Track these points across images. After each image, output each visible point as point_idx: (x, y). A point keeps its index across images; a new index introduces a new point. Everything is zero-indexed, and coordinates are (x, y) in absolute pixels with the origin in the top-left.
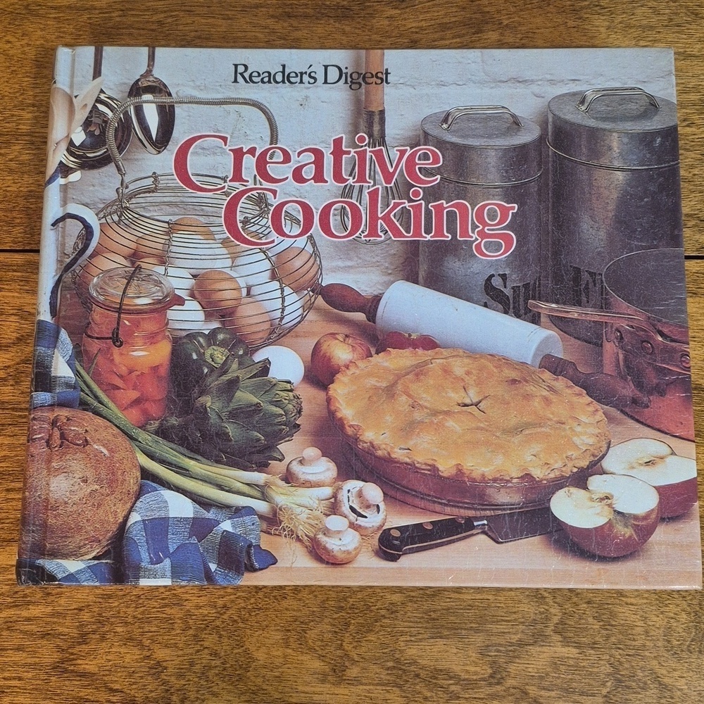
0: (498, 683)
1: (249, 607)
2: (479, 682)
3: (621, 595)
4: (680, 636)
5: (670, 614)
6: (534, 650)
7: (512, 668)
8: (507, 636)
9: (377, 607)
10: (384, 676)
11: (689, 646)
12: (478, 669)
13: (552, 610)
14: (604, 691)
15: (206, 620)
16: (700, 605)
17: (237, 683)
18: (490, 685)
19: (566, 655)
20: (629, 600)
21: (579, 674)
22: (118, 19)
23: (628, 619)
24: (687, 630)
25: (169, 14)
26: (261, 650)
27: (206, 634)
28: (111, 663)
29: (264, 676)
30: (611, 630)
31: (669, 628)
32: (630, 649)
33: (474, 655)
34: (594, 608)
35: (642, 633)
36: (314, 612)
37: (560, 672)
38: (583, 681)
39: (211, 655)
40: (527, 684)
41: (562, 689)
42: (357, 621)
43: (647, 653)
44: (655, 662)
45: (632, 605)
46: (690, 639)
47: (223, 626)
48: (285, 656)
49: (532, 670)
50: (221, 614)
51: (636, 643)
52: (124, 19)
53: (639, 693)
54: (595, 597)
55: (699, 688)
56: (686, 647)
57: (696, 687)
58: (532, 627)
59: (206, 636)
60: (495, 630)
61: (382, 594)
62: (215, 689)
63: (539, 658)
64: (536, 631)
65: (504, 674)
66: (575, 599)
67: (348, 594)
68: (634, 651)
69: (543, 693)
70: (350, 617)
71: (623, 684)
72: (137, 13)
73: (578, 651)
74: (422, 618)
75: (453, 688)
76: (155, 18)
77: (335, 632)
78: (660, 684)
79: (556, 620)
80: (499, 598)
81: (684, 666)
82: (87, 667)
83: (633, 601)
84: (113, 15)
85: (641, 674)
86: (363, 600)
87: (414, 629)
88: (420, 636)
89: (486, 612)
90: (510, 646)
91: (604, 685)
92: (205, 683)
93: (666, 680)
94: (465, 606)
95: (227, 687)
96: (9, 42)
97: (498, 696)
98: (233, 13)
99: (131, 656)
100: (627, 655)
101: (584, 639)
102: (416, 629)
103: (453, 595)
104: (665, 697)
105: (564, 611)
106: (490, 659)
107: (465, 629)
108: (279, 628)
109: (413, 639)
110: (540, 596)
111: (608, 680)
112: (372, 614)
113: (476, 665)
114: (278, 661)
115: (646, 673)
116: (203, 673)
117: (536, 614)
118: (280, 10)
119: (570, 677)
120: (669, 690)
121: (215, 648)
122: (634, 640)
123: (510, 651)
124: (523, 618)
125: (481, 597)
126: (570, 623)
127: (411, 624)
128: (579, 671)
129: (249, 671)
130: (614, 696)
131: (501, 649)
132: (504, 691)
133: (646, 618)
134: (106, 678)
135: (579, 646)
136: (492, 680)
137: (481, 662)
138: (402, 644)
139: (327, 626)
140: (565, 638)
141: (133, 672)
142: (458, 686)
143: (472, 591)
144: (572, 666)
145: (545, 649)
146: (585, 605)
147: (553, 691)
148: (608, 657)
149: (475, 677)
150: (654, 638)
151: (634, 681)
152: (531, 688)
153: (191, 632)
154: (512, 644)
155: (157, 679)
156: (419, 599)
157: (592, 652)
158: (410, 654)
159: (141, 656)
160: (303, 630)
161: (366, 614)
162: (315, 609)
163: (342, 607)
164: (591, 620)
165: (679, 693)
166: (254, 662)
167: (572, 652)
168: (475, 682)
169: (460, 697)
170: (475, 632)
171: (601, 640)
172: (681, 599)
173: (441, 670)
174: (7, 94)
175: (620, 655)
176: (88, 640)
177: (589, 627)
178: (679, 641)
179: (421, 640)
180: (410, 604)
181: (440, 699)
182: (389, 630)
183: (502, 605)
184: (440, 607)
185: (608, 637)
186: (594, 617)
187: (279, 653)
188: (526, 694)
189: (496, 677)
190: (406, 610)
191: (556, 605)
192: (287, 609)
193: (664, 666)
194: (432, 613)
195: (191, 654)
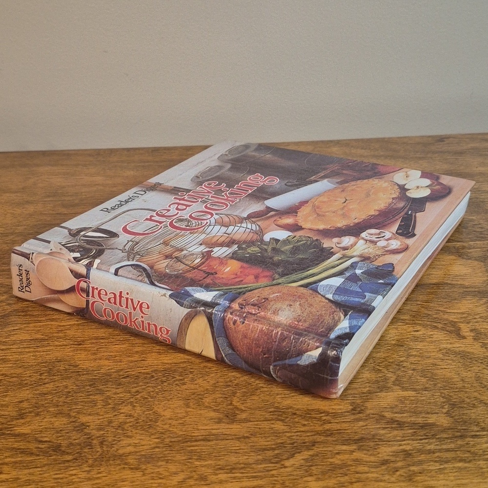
0: (359, 413)
7: (368, 405)
10: (267, 416)
14: (445, 411)
18: (354, 414)
20: (443, 367)
42: (242, 391)
43: (467, 390)
53: (472, 410)
65: (363, 408)
67: (233, 379)
69: (396, 415)
73: (415, 393)
75: (324, 418)
82: (22, 431)
106: (349, 401)
132: (366, 416)
135: (415, 390)
138: (279, 399)
140: (403, 387)
147: (404, 413)
148: (439, 394)
149: (340, 411)
151: (465, 404)
152: (386, 413)
154: (364, 393)
157: (426, 392)
164: (418, 378)
176: (25, 417)
185: (435, 385)
187: (182, 411)
192: (186, 389)
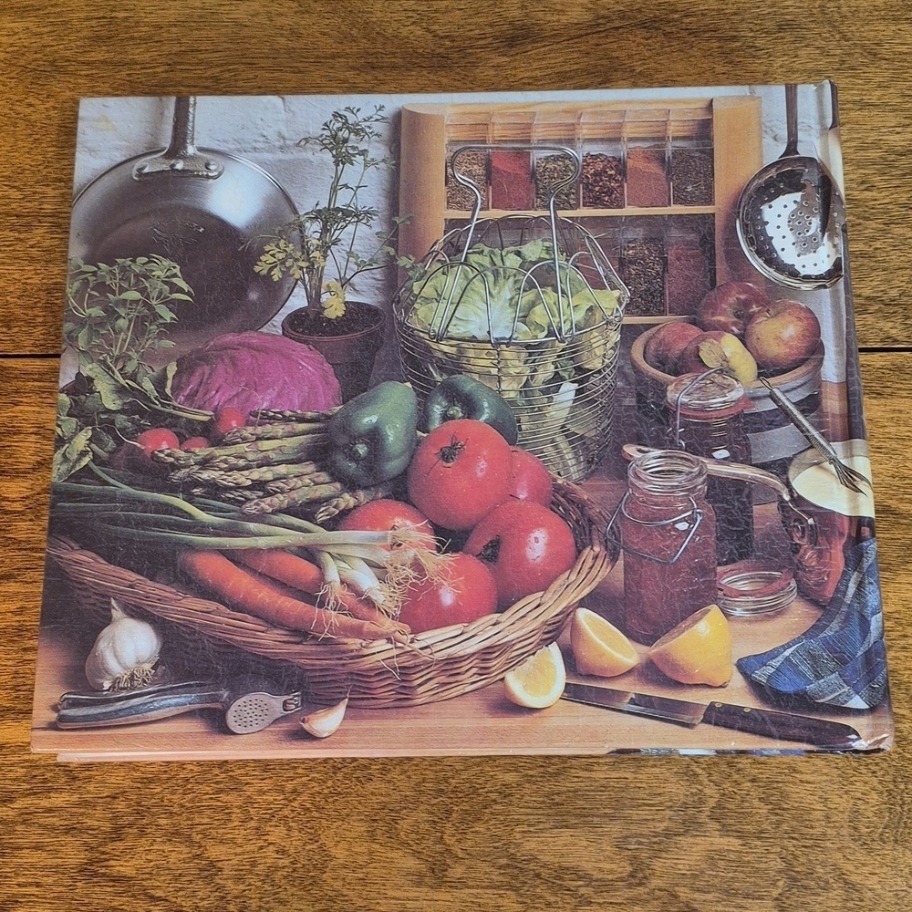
1: (325, 791)
2: (615, 883)
3: (794, 770)
4: (870, 822)
5: (856, 793)
6: (685, 841)
8: (651, 824)
9: (486, 790)
11: (881, 835)
12: (613, 866)
13: (707, 791)
15: (271, 809)
16: (894, 781)
17: (310, 887)
19: (726, 848)
21: (742, 872)
22: (164, 75)
23: (804, 801)
24: (879, 814)
25: (225, 67)
26: (341, 845)
27: (271, 826)
28: (152, 864)
29: (344, 879)
30: (782, 816)
31: (855, 812)
32: (806, 839)
33: (609, 848)
34: (759, 787)
35: (822, 818)
36: (406, 796)
37: (718, 869)
38: (748, 879)
39: (278, 852)
40: (677, 885)
41: (721, 890)
44: (839, 855)
45: (809, 783)
46: (882, 826)
47: (293, 815)
48: (371, 853)
49: (683, 867)
50: (290, 801)
51: (814, 831)
52: (171, 75)
54: (762, 773)
55: (895, 888)
56: (877, 835)
57: (891, 887)
58: (682, 813)
59: (272, 829)
60: (635, 817)
61: (492, 773)
62: (282, 896)
63: (691, 853)
64: (687, 817)
66: (736, 777)
68: (812, 841)
70: (451, 803)
71: (799, 884)
72: (188, 67)
74: (544, 802)
76: (209, 73)
77: (434, 822)
78: (846, 883)
79: (712, 802)
80: (640, 776)
81: (876, 860)
83: (809, 778)
84: (157, 70)
85: (821, 871)
86: (468, 780)
87: (532, 817)
88: (541, 826)
89: (623, 794)
90: (654, 836)
91: (774, 884)
92: (270, 888)
93: (853, 878)
94: (598, 787)
95: (298, 893)
96: (31, 105)
97: (640, 900)
98: (304, 65)
99: (178, 855)
100: (803, 846)
101: (748, 827)
102: (537, 817)
103: (581, 774)
104: (852, 900)
105: (722, 791)
107: (598, 816)
108: (363, 817)
109: (532, 829)
110: (691, 773)
111: (779, 878)
112: (481, 798)
113: (612, 861)
114: (361, 860)
115: (828, 869)
116: (268, 876)
117: (687, 795)
118: (363, 60)
119: (731, 875)
120: (857, 891)
121: (282, 844)
122: (812, 827)
123: (655, 843)
124: (671, 801)
125: (618, 776)
126: (730, 806)
127: (528, 811)
128: (743, 867)
129: (325, 872)
130: (787, 898)
131: (642, 840)
133: (826, 799)
134: (144, 883)
136: (633, 880)
137: (619, 857)
139: (424, 815)
141: (180, 875)
142: (589, 888)
143: (606, 767)
144: (734, 861)
145: (698, 840)
146: (749, 784)
150: (837, 824)
153: (253, 824)
155: (209, 884)
156: (539, 779)
158: (528, 848)
159: (190, 855)
160: (393, 820)
161: (472, 798)
162: (408, 793)
163: (443, 790)
165: (870, 894)
166: (331, 860)
167: (735, 843)
168: (611, 883)
169: (592, 902)
170: (611, 820)
171: (769, 828)
172: (870, 774)
173: (568, 869)
174: (28, 167)
175: (794, 846)
177: (754, 811)
178: (868, 828)
179: (542, 830)
180: (527, 785)
181: (566, 905)
182: (502, 818)
183: (644, 785)
184: (565, 789)
186: (760, 799)
188: (676, 897)
189: (638, 875)
190: (522, 793)
191: (712, 784)
193: (849, 859)
194: (555, 797)
195: (253, 852)
